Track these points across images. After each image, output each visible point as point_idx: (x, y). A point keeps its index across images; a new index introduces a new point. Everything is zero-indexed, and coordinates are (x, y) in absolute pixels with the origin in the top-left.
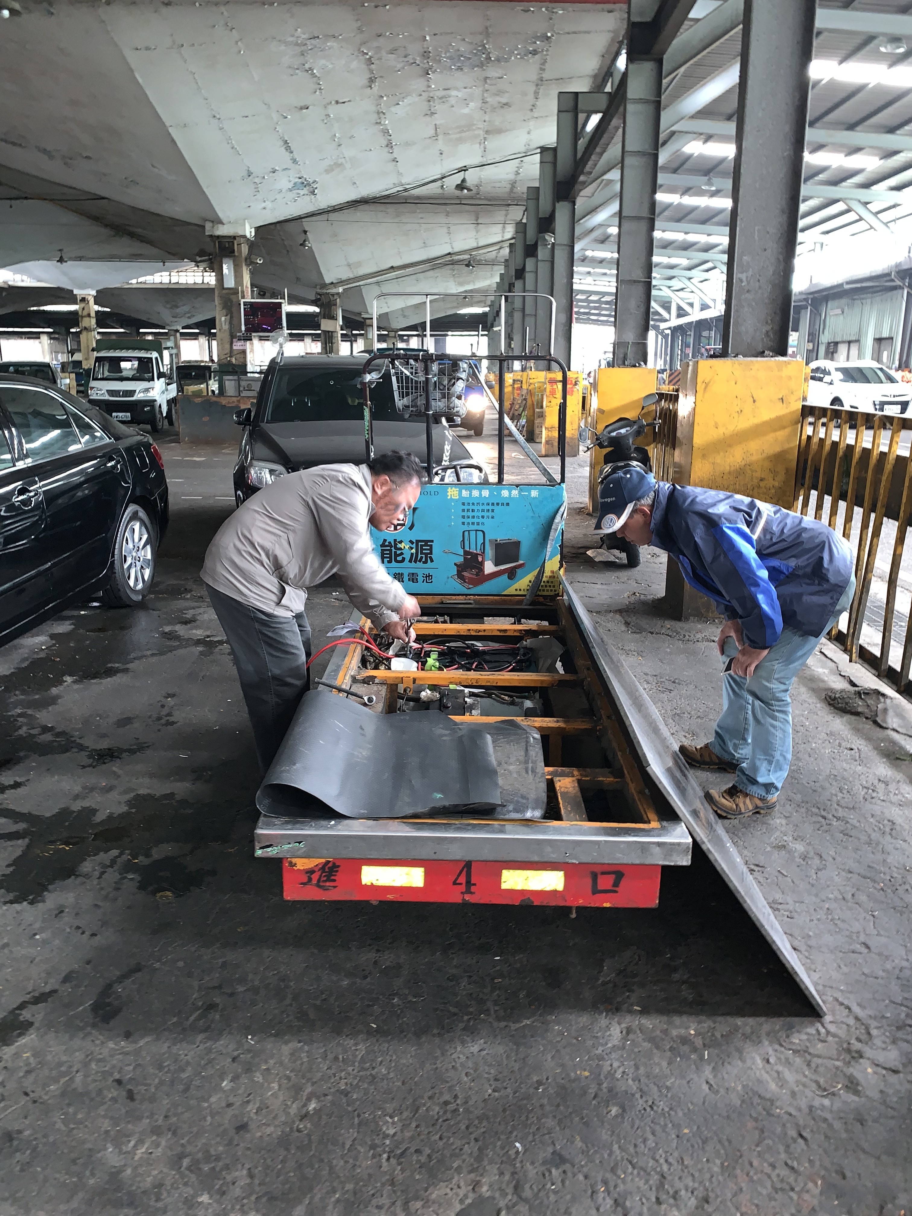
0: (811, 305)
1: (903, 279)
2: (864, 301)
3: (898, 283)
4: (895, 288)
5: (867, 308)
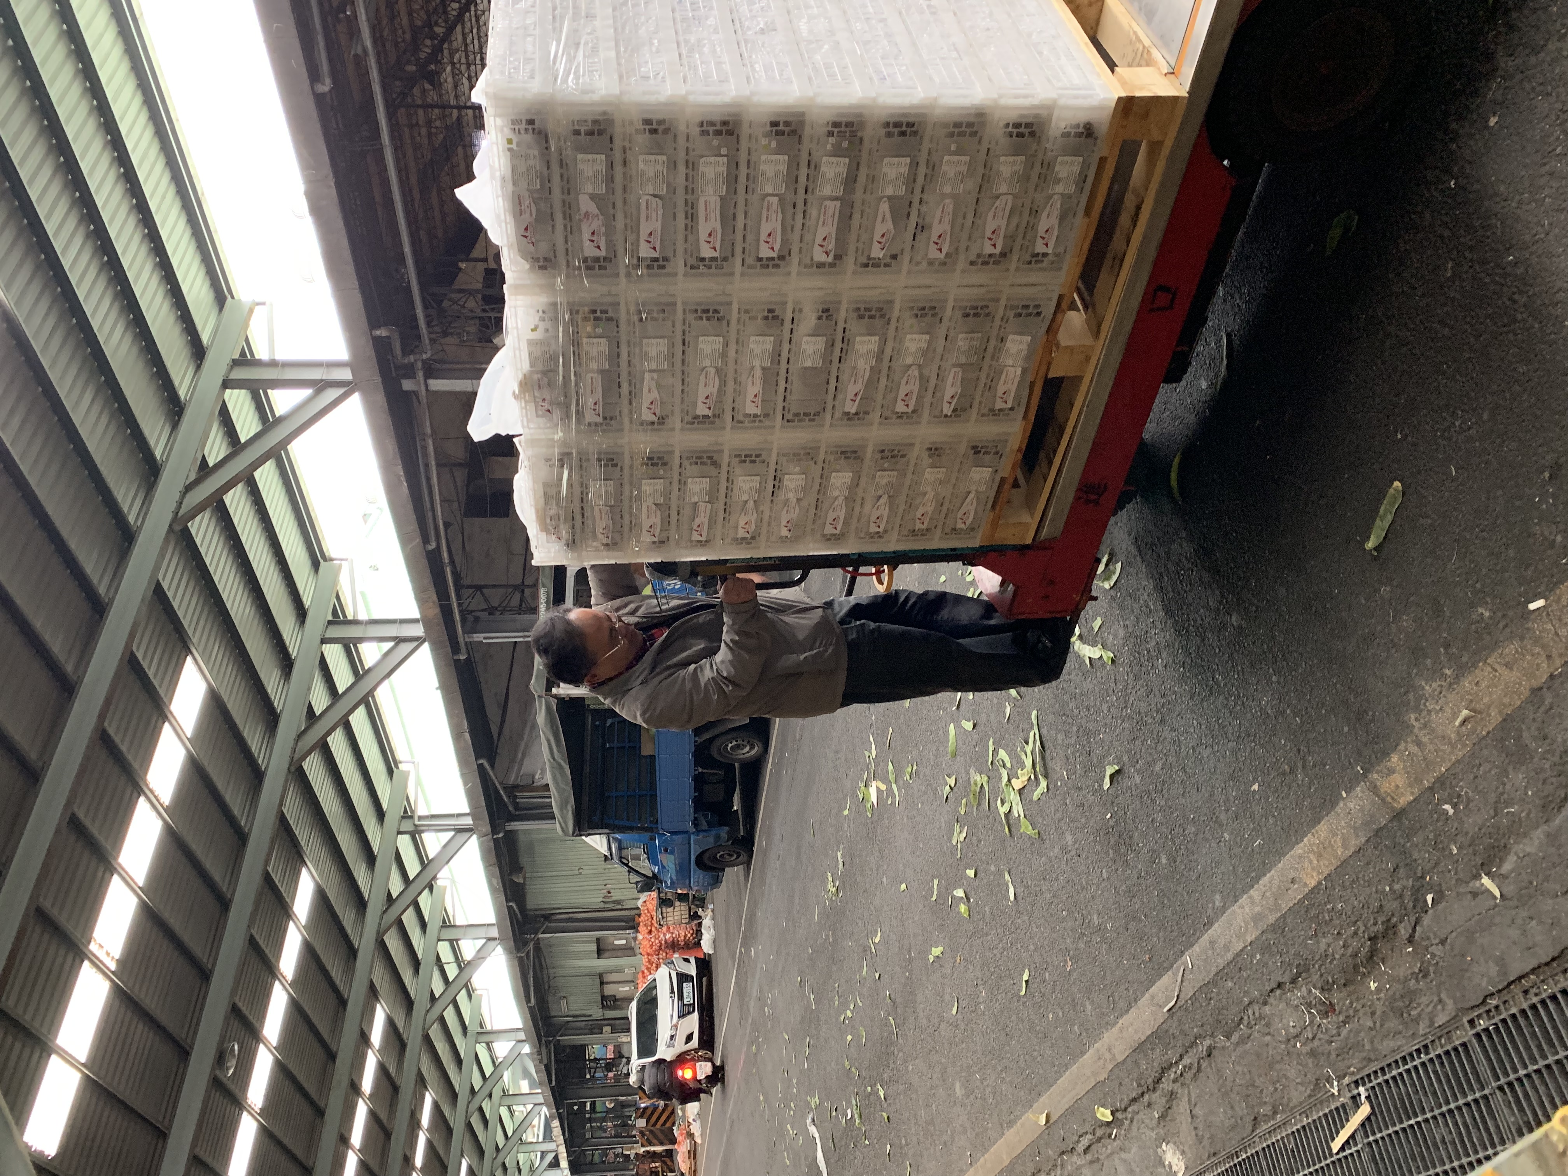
0: (554, 1036)
1: (526, 943)
2: (552, 976)
3: (531, 946)
4: (538, 949)
5: (561, 972)
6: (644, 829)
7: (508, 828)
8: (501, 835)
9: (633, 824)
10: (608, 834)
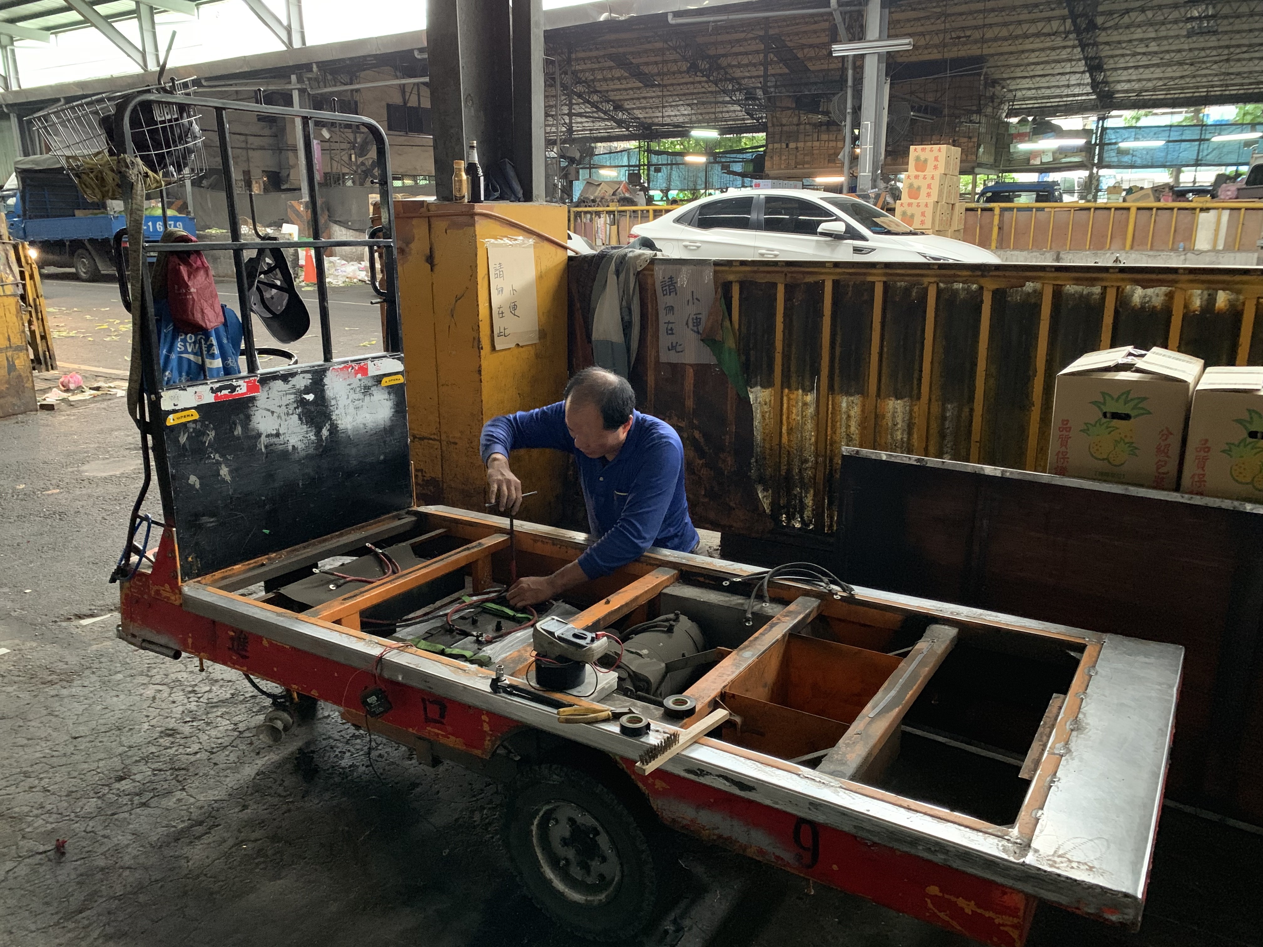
6: (25, 211)
7: (11, 115)
8: (5, 110)
9: (27, 204)
10: (18, 189)
